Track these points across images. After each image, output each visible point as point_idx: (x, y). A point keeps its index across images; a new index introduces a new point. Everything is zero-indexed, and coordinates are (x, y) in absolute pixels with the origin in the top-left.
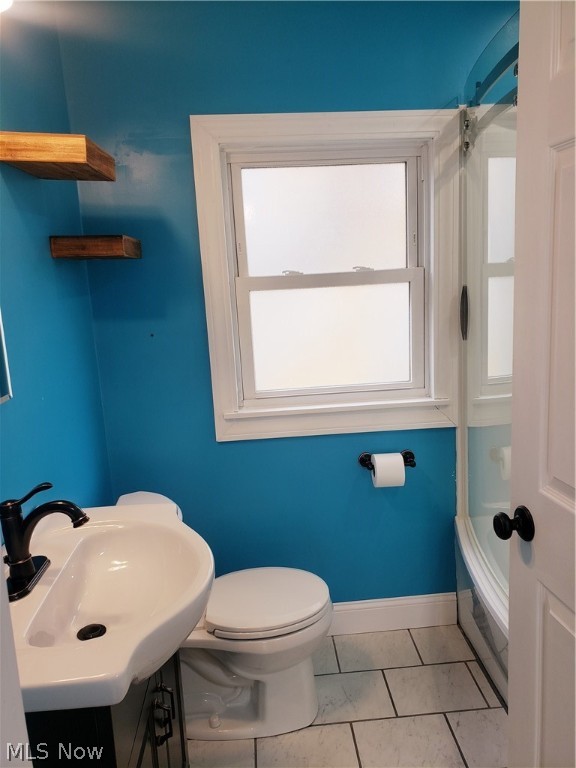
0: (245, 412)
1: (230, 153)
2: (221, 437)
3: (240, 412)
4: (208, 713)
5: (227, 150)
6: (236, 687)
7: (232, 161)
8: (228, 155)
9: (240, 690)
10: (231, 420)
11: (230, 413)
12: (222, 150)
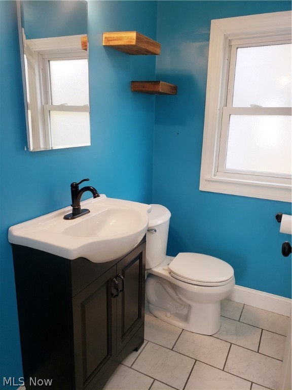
0: (217, 178)
1: (232, 40)
2: (201, 188)
3: (214, 178)
4: (167, 310)
5: (230, 38)
6: (182, 305)
7: (232, 44)
8: (230, 41)
9: (183, 307)
10: (208, 181)
11: (208, 177)
12: (226, 38)
